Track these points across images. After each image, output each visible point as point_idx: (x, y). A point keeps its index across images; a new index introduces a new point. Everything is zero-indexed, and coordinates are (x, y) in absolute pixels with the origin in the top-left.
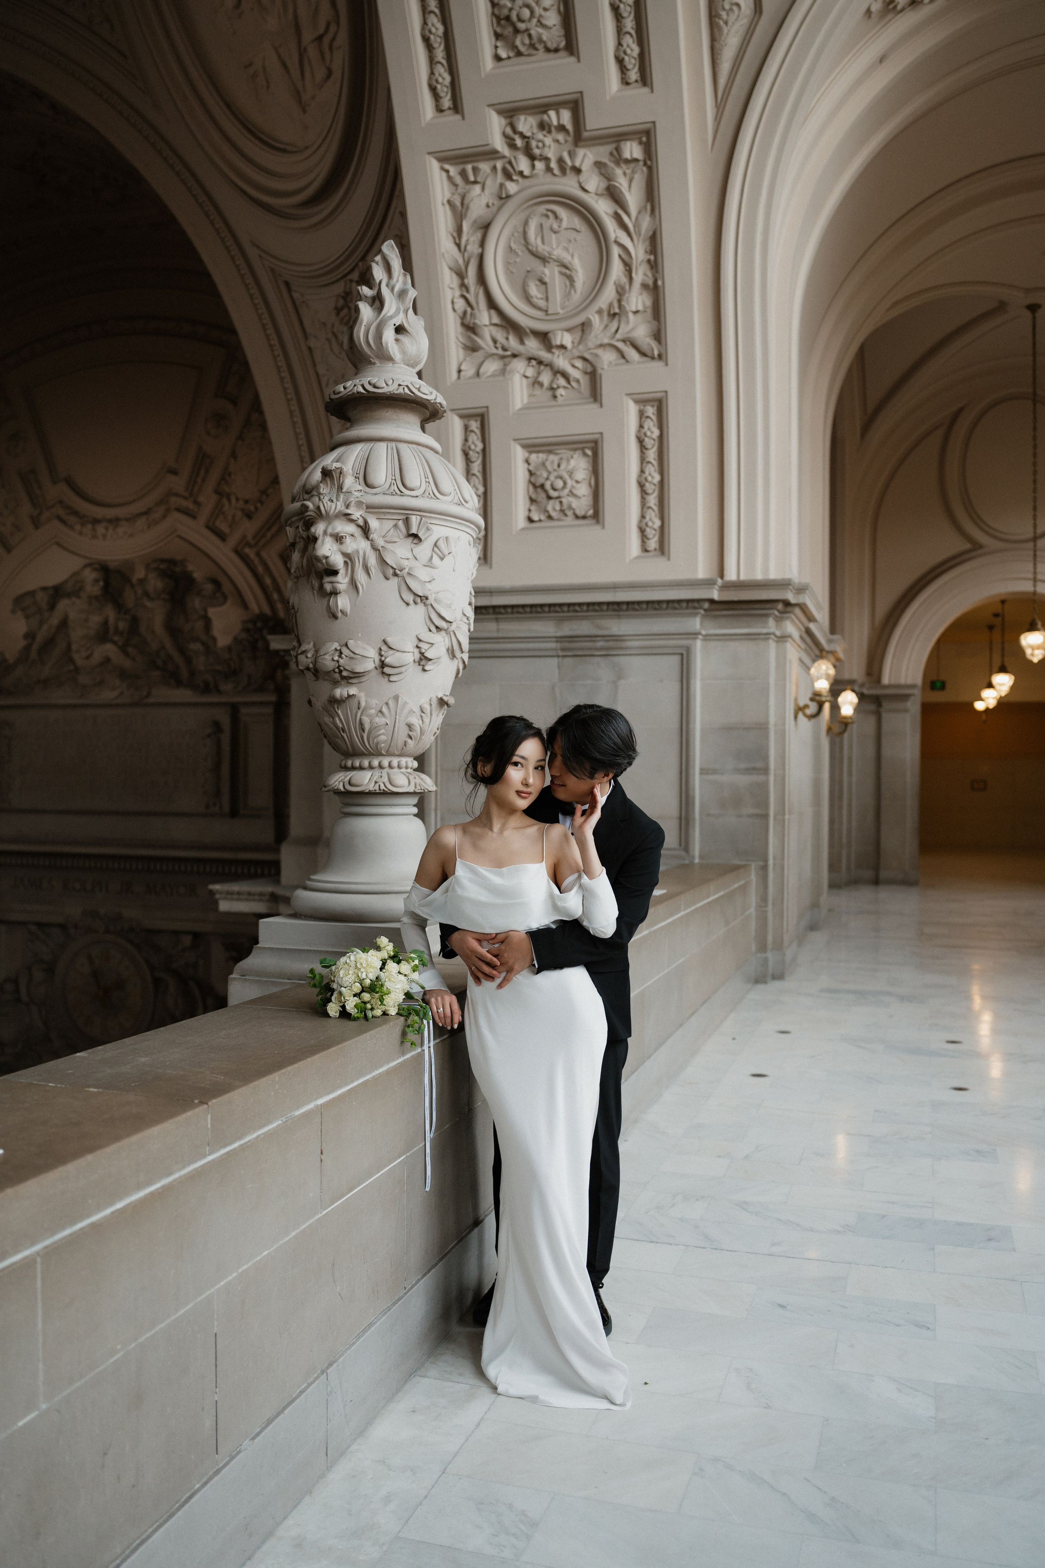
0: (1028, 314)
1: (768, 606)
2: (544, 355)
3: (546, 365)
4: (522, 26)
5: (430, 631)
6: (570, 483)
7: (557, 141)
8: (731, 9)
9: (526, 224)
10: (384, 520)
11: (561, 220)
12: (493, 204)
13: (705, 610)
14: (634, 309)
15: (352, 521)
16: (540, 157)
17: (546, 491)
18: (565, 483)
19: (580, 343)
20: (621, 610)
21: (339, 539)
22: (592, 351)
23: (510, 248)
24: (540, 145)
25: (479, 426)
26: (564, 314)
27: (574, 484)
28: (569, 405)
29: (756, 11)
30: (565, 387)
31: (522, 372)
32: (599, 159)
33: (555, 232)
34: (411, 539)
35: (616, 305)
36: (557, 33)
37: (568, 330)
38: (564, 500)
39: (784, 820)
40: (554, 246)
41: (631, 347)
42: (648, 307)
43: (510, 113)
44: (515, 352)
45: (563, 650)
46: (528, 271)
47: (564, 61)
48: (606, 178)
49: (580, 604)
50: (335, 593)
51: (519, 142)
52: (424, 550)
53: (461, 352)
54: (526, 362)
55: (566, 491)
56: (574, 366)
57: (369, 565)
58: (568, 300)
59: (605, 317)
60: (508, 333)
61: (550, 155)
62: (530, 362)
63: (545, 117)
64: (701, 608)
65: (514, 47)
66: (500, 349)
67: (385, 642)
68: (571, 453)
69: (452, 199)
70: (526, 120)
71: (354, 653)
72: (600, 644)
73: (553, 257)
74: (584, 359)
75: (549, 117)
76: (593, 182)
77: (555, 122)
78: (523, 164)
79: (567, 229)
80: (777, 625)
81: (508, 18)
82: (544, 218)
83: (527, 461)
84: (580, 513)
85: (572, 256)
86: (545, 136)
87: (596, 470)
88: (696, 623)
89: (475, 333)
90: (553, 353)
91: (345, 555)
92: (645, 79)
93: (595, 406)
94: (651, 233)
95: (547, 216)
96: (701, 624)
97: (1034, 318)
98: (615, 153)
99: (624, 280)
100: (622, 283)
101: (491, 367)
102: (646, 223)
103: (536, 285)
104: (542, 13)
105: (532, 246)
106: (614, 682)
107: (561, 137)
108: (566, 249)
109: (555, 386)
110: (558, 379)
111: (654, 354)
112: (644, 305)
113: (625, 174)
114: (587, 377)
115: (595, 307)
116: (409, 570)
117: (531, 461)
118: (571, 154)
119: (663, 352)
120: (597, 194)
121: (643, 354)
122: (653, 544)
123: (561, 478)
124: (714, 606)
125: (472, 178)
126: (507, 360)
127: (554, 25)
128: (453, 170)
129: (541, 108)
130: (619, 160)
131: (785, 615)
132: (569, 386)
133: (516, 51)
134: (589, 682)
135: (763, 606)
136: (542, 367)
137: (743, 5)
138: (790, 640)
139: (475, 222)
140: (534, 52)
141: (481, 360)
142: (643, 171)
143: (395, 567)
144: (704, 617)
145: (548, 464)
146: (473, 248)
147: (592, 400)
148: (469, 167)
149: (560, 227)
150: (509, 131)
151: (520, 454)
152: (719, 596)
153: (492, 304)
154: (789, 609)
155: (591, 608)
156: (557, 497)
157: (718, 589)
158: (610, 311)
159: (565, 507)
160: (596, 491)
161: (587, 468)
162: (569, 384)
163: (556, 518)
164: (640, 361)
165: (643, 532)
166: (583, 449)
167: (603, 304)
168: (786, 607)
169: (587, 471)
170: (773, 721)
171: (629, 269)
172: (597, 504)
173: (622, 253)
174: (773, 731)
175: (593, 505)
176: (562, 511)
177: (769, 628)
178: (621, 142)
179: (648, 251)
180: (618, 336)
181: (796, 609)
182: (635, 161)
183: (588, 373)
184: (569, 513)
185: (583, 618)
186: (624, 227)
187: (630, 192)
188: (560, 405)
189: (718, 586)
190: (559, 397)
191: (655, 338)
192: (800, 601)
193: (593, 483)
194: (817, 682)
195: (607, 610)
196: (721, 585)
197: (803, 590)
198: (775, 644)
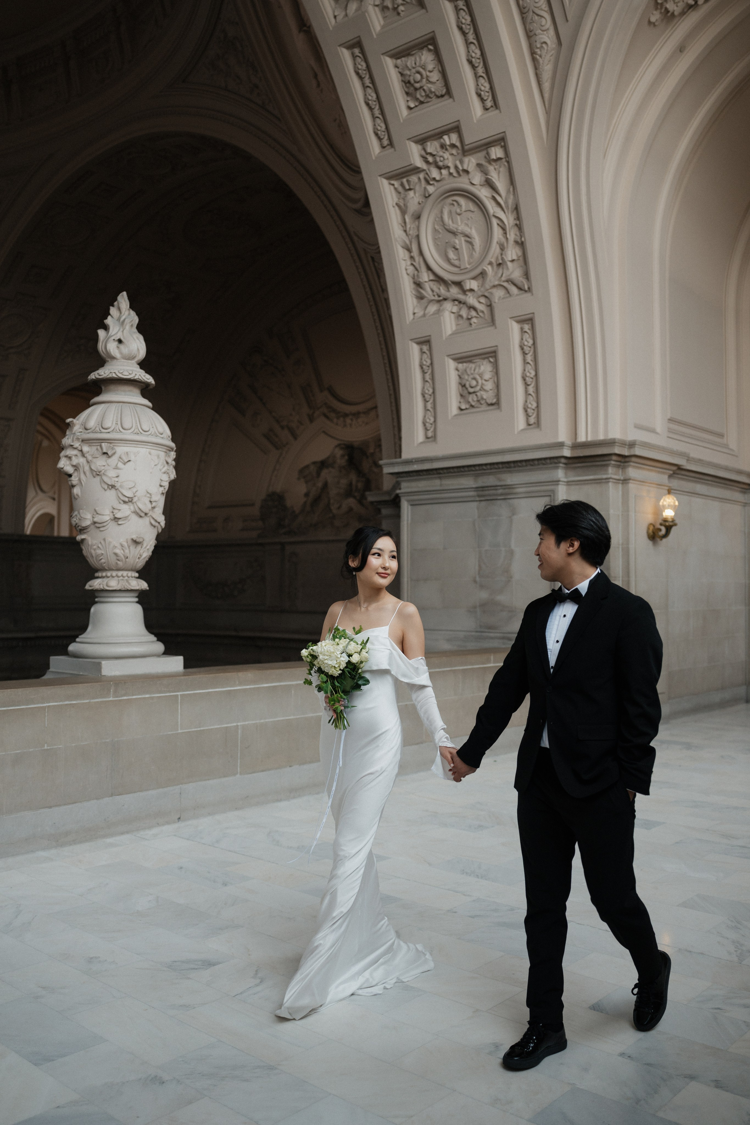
1: (606, 458)
2: (461, 297)
3: (464, 303)
4: (417, 85)
5: (120, 503)
6: (480, 381)
7: (452, 154)
8: (542, 47)
9: (442, 212)
10: (93, 447)
11: (461, 206)
12: (422, 202)
13: (565, 464)
14: (510, 259)
15: (76, 448)
16: (443, 167)
17: (467, 389)
18: (477, 382)
19: (482, 286)
20: (510, 467)
21: (70, 458)
22: (490, 290)
23: (435, 228)
24: (442, 159)
25: (428, 349)
26: (471, 267)
27: (484, 382)
28: (480, 328)
29: (559, 44)
30: (476, 317)
31: (450, 310)
32: (478, 162)
33: (459, 215)
34: (105, 456)
35: (500, 258)
36: (440, 85)
37: (474, 278)
38: (478, 394)
40: (460, 224)
41: (512, 285)
42: (519, 257)
43: (422, 141)
44: (445, 297)
45: (479, 496)
46: (447, 243)
47: (447, 102)
48: (485, 173)
49: (486, 465)
50: (73, 486)
51: (430, 159)
52: (113, 461)
53: (415, 300)
54: (452, 303)
55: (478, 388)
56: (480, 302)
57: (85, 470)
58: (472, 258)
59: (495, 267)
60: (440, 285)
61: (450, 164)
62: (454, 303)
63: (442, 140)
64: (560, 463)
65: (417, 99)
66: (436, 296)
67: (95, 510)
68: (482, 361)
69: (398, 202)
70: (431, 144)
71: (81, 517)
72: (500, 491)
73: (459, 231)
74: (486, 297)
75: (444, 140)
76: (477, 178)
77: (448, 143)
78: (435, 173)
79: (465, 211)
80: (622, 472)
81: (409, 82)
82: (452, 206)
83: (457, 369)
84: (489, 402)
85: (471, 228)
86: (444, 153)
87: (496, 372)
88: (560, 474)
89: (421, 288)
90: (467, 295)
91: (73, 466)
92: (496, 105)
93: (492, 328)
94: (515, 206)
95: (453, 204)
96: (566, 474)
98: (488, 157)
99: (503, 240)
100: (502, 242)
101: (432, 308)
102: (511, 201)
103: (453, 251)
104: (428, 74)
105: (447, 226)
106: (510, 517)
107: (454, 151)
108: (467, 225)
109: (470, 317)
110: (471, 312)
111: (525, 288)
112: (517, 255)
113: (495, 169)
114: (489, 308)
115: (487, 261)
116: (105, 471)
117: (459, 369)
118: (461, 162)
119: (530, 286)
120: (481, 185)
121: (520, 289)
122: (532, 420)
123: (474, 379)
124: (570, 461)
125: (407, 187)
126: (441, 303)
127: (437, 80)
128: (396, 184)
129: (438, 135)
130: (490, 161)
131: (626, 464)
132: (478, 316)
133: (419, 101)
134: (495, 518)
135: (602, 459)
136: (462, 305)
137: (549, 42)
138: (631, 481)
139: (413, 215)
140: (429, 100)
141: (426, 304)
142: (505, 165)
143: (96, 470)
144: (566, 468)
145: (468, 370)
146: (413, 233)
147: (492, 324)
148: (404, 180)
149: (461, 211)
150: (423, 153)
151: (451, 365)
152: (572, 454)
153: (429, 268)
154: (627, 459)
155: (492, 467)
156: (474, 392)
157: (570, 448)
158: (496, 262)
159: (480, 398)
160: (498, 386)
161: (490, 370)
162: (478, 314)
163: (475, 406)
164: (518, 293)
165: (526, 411)
166: (488, 358)
167: (492, 258)
168: (624, 460)
169: (491, 373)
170: (621, 542)
171: (505, 232)
172: (498, 395)
173: (499, 222)
174: (620, 549)
175: (496, 396)
176: (478, 401)
177: (608, 474)
178: (489, 149)
179: (516, 218)
180: (503, 279)
181: (633, 459)
182: (499, 159)
183: (488, 306)
184: (483, 402)
185: (490, 474)
186: (499, 204)
187: (499, 180)
188: (472, 330)
189: (569, 447)
190: (473, 324)
191: (525, 277)
192: (632, 453)
193: (496, 381)
194: (664, 511)
195: (503, 468)
196: (571, 446)
197: (633, 445)
198: (620, 485)
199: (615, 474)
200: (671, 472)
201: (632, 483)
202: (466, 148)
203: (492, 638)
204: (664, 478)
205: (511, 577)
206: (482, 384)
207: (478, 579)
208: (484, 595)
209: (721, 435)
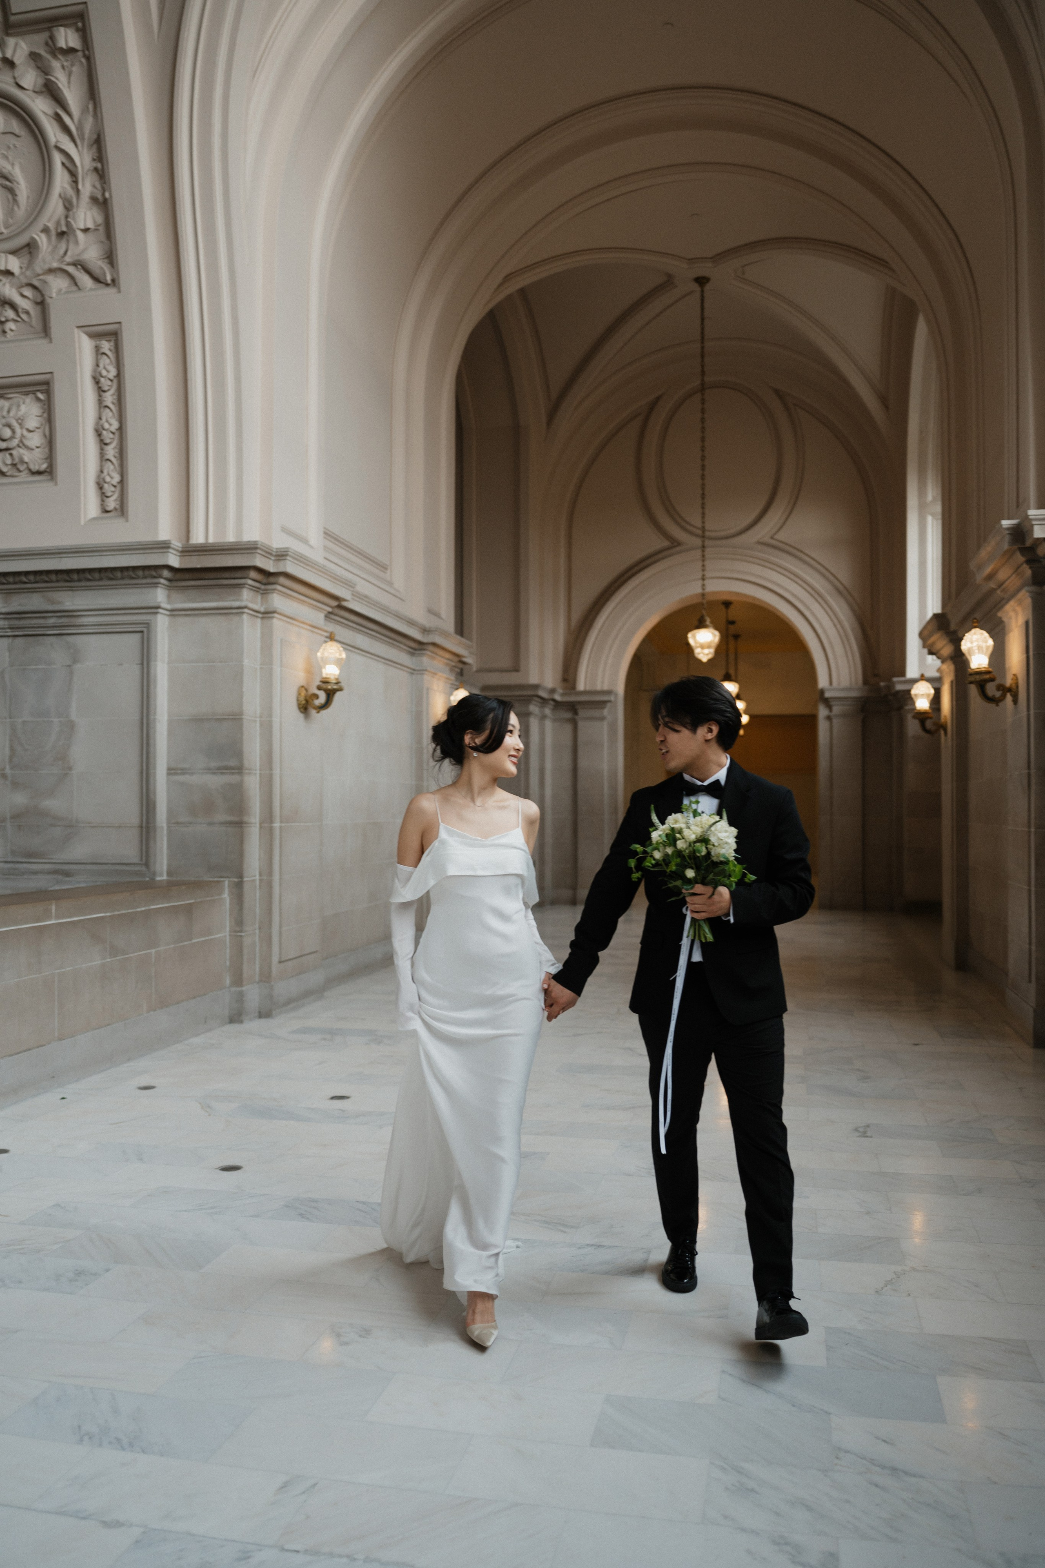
0: (696, 287)
1: (238, 574)
6: (18, 431)
13: (167, 579)
14: (82, 227)
18: (14, 432)
19: (27, 268)
20: (71, 581)
22: (42, 277)
26: (10, 234)
27: (25, 433)
30: (12, 320)
32: (33, 50)
35: (63, 222)
37: (14, 252)
38: (14, 452)
39: (271, 830)
41: (82, 271)
42: (99, 225)
45: (12, 628)
48: (43, 72)
49: (27, 573)
55: (15, 442)
56: (21, 295)
58: (12, 218)
59: (54, 238)
64: (161, 577)
68: (23, 397)
72: (52, 621)
74: (34, 287)
76: (30, 78)
79: (4, 133)
80: (262, 599)
84: (35, 468)
85: (13, 165)
87: (49, 418)
88: (160, 595)
93: (44, 342)
94: (95, 137)
96: (169, 597)
97: (702, 291)
98: (50, 43)
99: (70, 192)
100: (68, 196)
102: (89, 124)
106: (69, 666)
108: (6, 157)
109: (3, 319)
110: (6, 311)
111: (106, 280)
112: (94, 221)
113: (63, 67)
114: (39, 308)
115: (39, 225)
118: (2, 44)
119: (115, 276)
120: (35, 92)
121: (96, 279)
122: (111, 504)
123: (9, 426)
124: (178, 576)
130: (56, 51)
131: (266, 587)
132: (19, 319)
134: (41, 666)
135: (231, 574)
138: (276, 615)
142: (81, 62)
144: (169, 588)
147: (43, 335)
152: (181, 563)
154: (272, 579)
155: (38, 578)
156: (7, 449)
157: (179, 554)
158: (56, 229)
159: (17, 461)
160: (51, 443)
161: (39, 415)
162: (19, 316)
163: (7, 474)
164: (93, 287)
165: (101, 488)
166: (34, 392)
167: (49, 221)
168: (267, 577)
169: (39, 418)
170: (258, 712)
171: (74, 179)
172: (50, 458)
173: (65, 161)
174: (258, 724)
175: (46, 459)
176: (14, 465)
177: (242, 601)
178: (55, 28)
179: (95, 158)
180: (68, 259)
181: (282, 580)
182: (72, 50)
183: (37, 303)
184: (22, 468)
185: (33, 591)
186: (66, 129)
187: (69, 87)
188: (8, 342)
189: (177, 550)
190: (9, 332)
191: (106, 261)
192: (281, 570)
193: (47, 433)
194: (325, 668)
195: (58, 581)
196: (180, 549)
197: (283, 556)
198: (259, 620)
199: (252, 602)
200: (330, 610)
201: (277, 618)
202: (13, 19)
203: (35, 873)
204: (319, 618)
205: (70, 769)
206: (23, 436)
207: (8, 771)
208: (20, 799)
209: (384, 567)
